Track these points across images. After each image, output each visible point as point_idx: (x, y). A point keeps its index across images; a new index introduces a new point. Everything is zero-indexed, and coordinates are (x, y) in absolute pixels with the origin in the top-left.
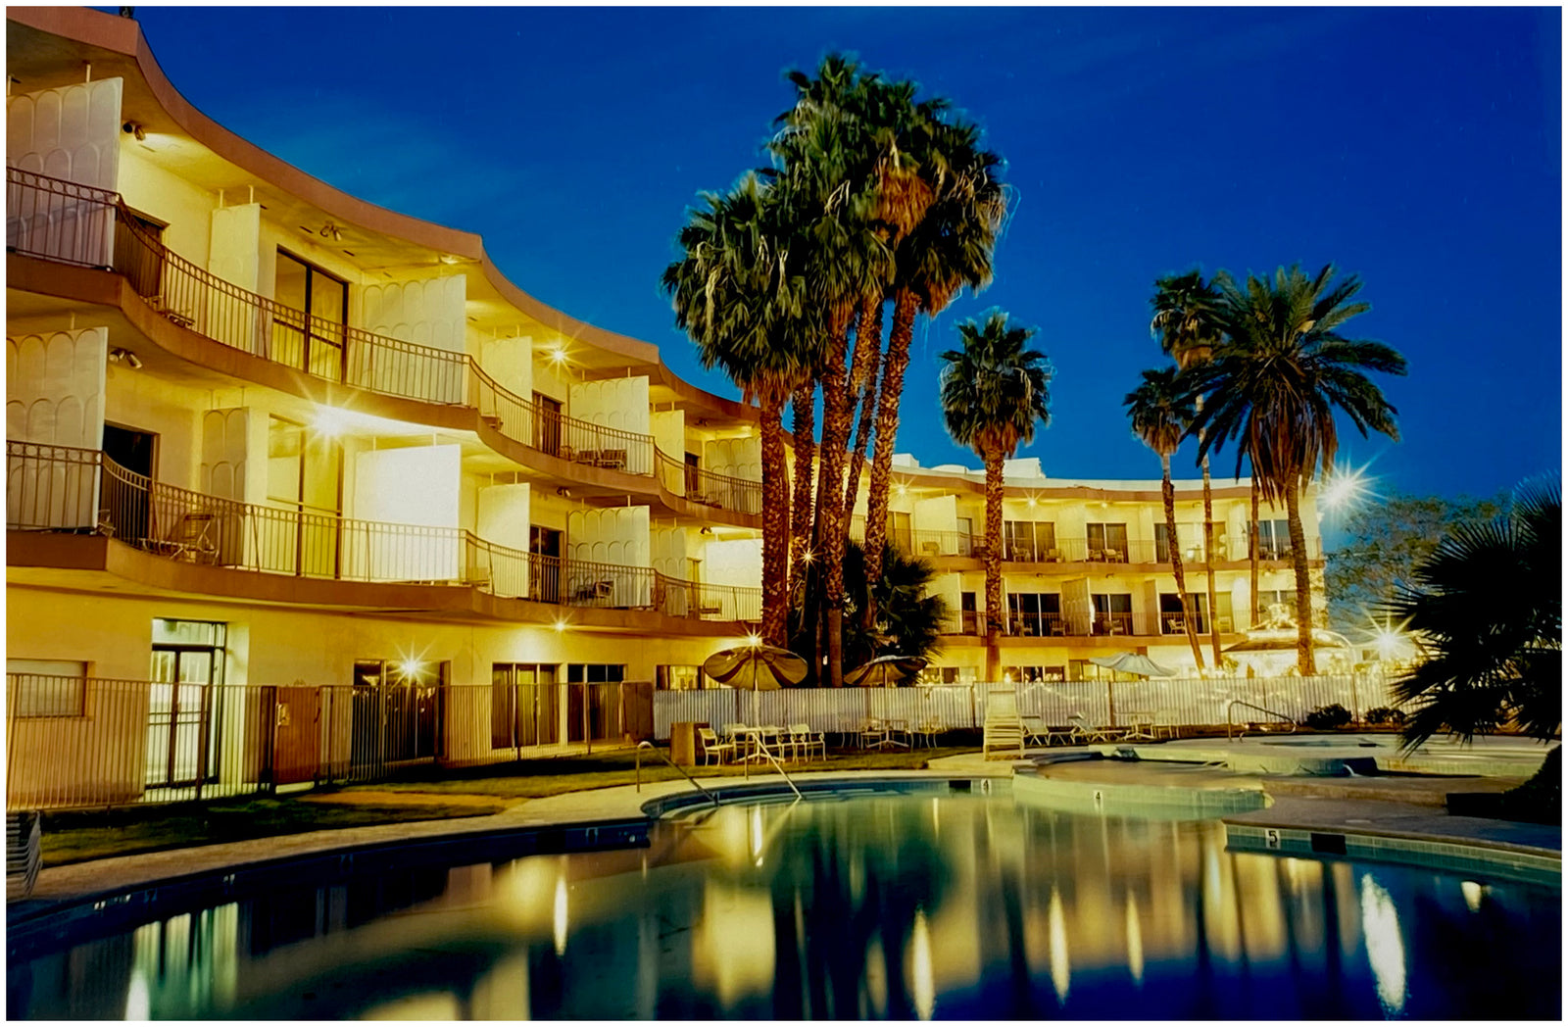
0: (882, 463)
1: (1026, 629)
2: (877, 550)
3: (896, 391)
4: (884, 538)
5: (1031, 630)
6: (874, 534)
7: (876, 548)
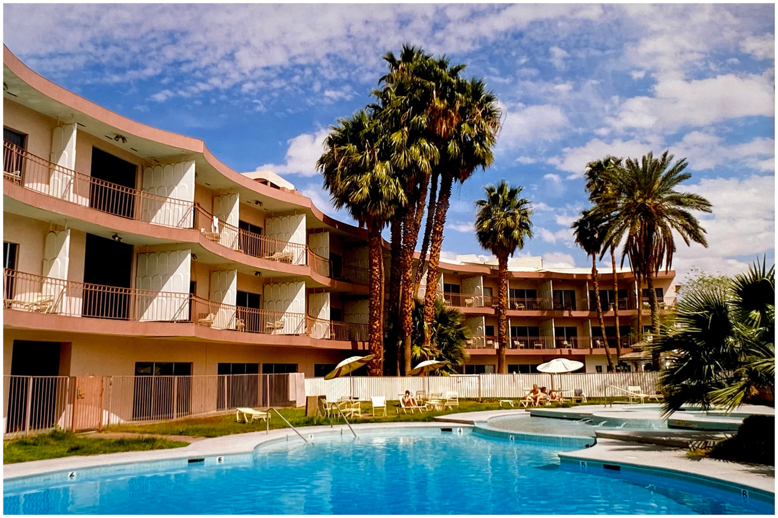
0: (434, 259)
1: (521, 345)
2: (431, 304)
3: (441, 222)
4: (435, 298)
5: (523, 345)
6: (429, 296)
7: (430, 303)
